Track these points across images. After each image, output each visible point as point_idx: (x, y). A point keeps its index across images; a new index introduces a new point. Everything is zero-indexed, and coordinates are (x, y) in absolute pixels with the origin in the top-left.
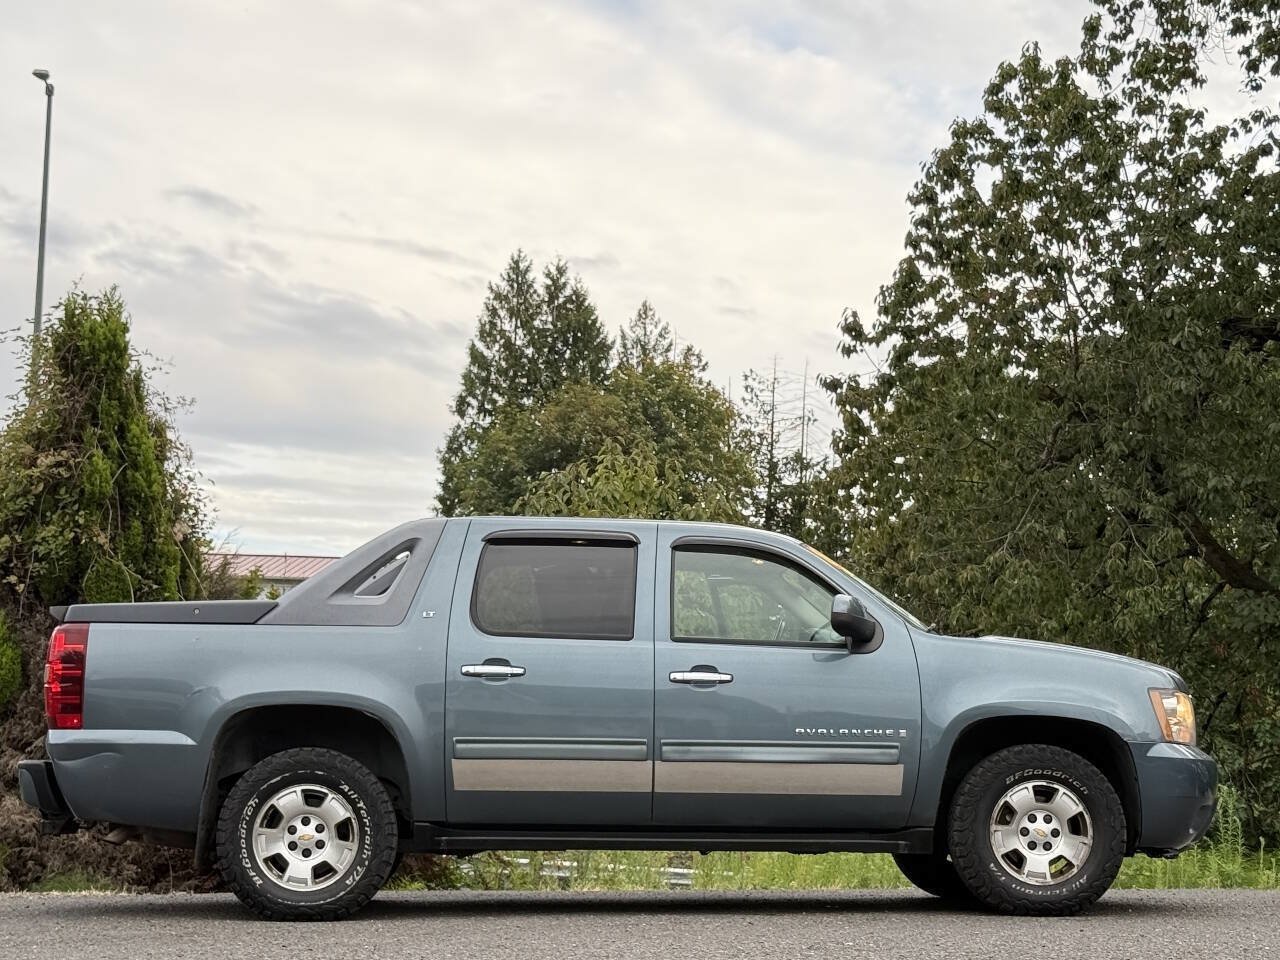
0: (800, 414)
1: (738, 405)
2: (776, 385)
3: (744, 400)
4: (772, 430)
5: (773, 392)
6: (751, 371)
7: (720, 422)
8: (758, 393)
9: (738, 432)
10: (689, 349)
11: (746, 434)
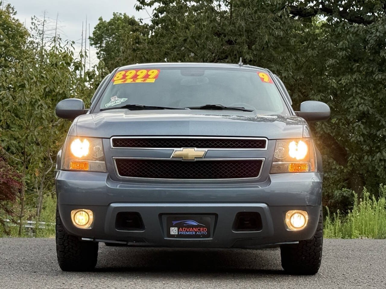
0: (54, 36)
1: (30, 31)
2: (45, 23)
3: (31, 28)
4: (42, 42)
5: (43, 26)
6: (35, 16)
7: (22, 37)
8: (37, 26)
9: (28, 41)
10: (9, 5)
11: (32, 43)
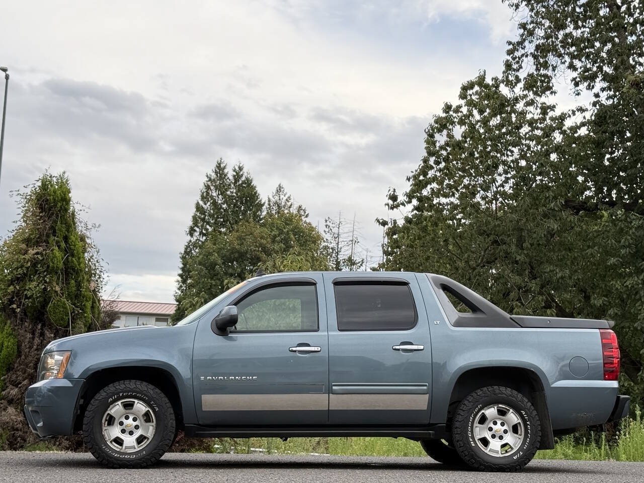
0: (351, 238)
1: (323, 235)
2: (340, 225)
3: (325, 231)
4: (338, 246)
5: (339, 228)
6: (329, 218)
7: (314, 242)
8: (332, 228)
9: (322, 246)
10: (300, 207)
11: (326, 248)
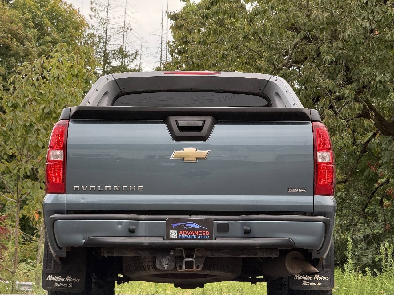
0: (122, 25)
1: (88, 19)
2: (109, 8)
3: (90, 16)
4: (106, 34)
5: (107, 12)
7: (77, 29)
8: (99, 12)
9: (86, 34)
11: (92, 36)
